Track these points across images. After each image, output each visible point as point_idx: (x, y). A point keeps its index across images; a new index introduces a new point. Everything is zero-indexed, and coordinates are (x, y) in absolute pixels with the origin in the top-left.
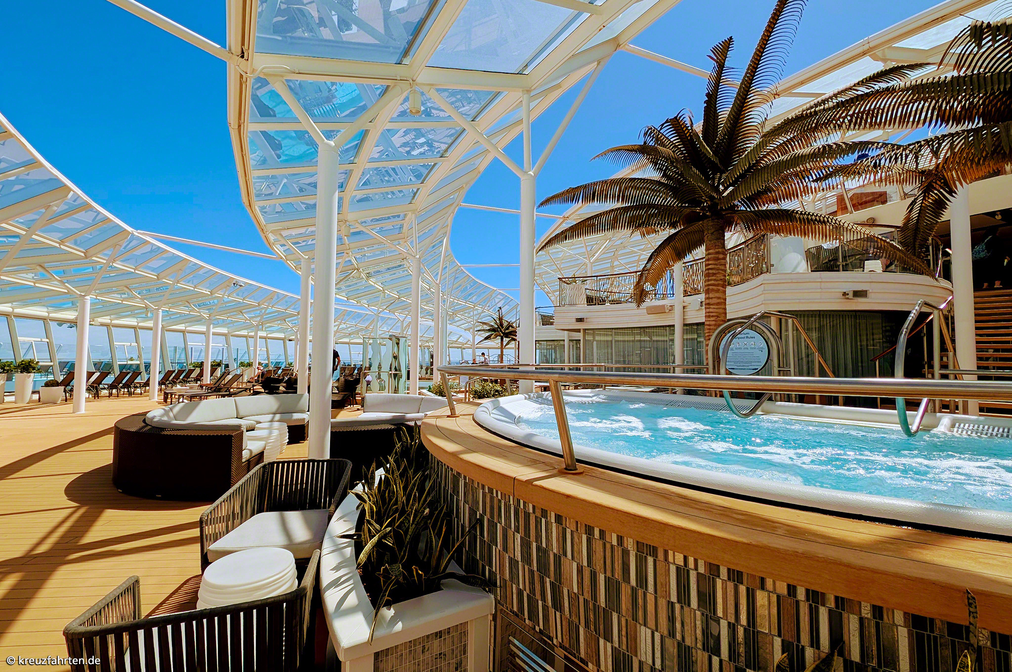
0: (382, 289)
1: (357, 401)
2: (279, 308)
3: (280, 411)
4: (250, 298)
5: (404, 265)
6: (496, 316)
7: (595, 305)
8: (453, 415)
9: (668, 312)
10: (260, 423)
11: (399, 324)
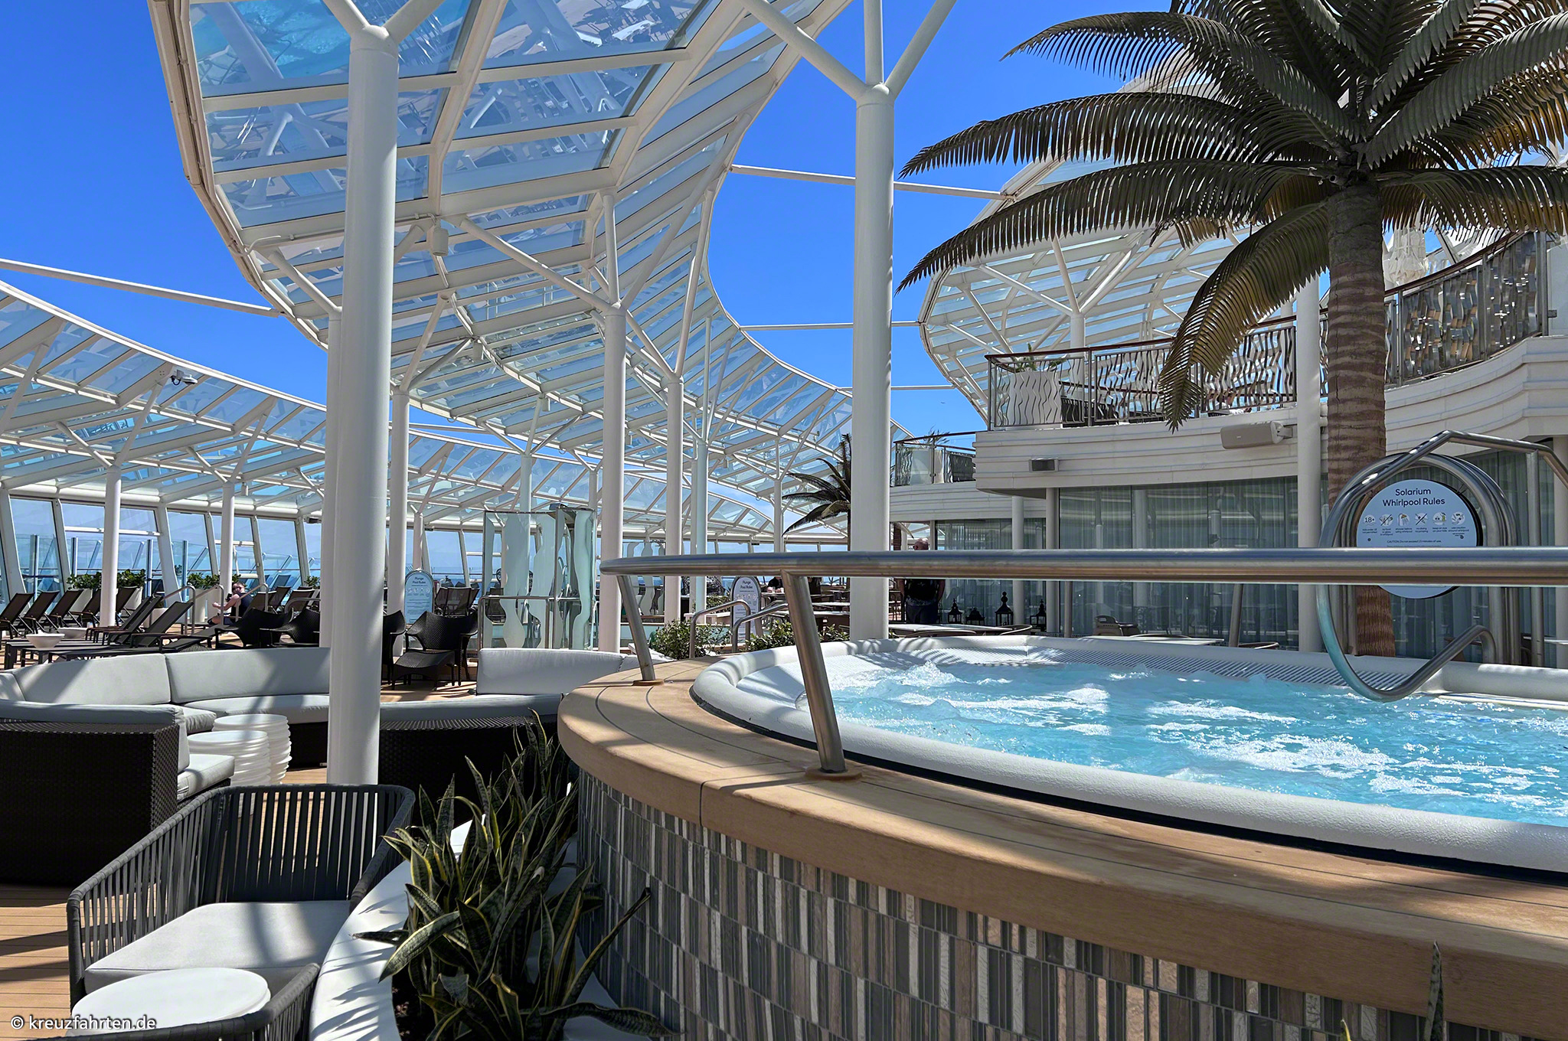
0: (538, 388)
1: (470, 672)
2: (284, 438)
3: (274, 687)
4: (213, 415)
5: (592, 326)
6: (836, 459)
7: (1086, 424)
8: (648, 680)
9: (1280, 443)
10: (226, 714)
11: (586, 481)
